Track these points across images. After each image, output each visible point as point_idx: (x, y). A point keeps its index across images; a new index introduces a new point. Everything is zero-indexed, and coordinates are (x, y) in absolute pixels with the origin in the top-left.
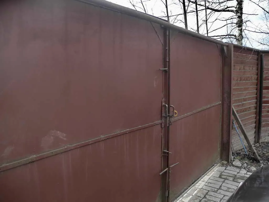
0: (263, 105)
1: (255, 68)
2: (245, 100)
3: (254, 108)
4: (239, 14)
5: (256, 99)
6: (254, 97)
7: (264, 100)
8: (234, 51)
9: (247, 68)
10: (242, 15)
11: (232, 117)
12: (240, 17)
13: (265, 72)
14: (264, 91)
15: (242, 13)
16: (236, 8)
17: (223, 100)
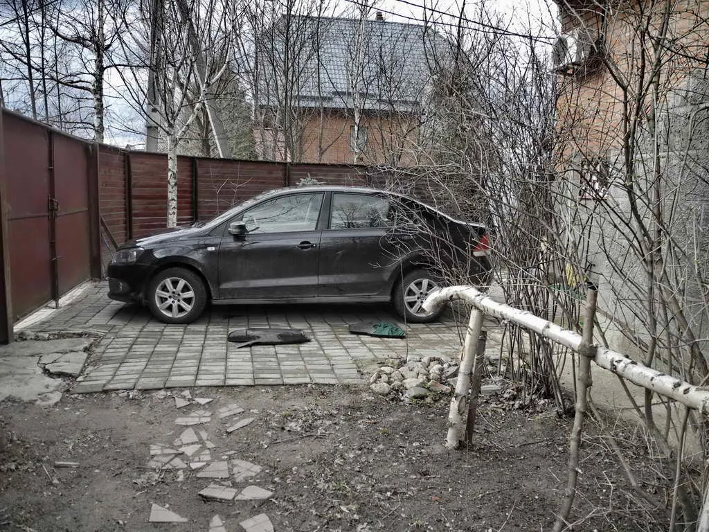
0: (134, 218)
1: (122, 172)
2: (112, 210)
3: (122, 222)
4: (98, 96)
5: (125, 210)
6: (121, 208)
7: (134, 212)
8: (100, 150)
9: (113, 171)
10: (101, 98)
11: (102, 228)
12: (100, 100)
13: (133, 177)
14: (134, 201)
15: (101, 95)
16: (93, 85)
17: (89, 206)
